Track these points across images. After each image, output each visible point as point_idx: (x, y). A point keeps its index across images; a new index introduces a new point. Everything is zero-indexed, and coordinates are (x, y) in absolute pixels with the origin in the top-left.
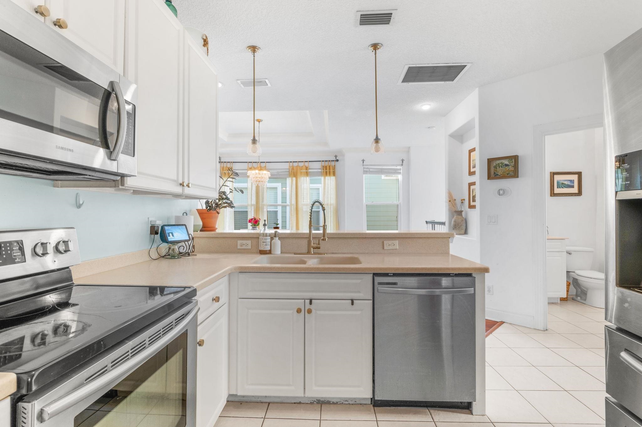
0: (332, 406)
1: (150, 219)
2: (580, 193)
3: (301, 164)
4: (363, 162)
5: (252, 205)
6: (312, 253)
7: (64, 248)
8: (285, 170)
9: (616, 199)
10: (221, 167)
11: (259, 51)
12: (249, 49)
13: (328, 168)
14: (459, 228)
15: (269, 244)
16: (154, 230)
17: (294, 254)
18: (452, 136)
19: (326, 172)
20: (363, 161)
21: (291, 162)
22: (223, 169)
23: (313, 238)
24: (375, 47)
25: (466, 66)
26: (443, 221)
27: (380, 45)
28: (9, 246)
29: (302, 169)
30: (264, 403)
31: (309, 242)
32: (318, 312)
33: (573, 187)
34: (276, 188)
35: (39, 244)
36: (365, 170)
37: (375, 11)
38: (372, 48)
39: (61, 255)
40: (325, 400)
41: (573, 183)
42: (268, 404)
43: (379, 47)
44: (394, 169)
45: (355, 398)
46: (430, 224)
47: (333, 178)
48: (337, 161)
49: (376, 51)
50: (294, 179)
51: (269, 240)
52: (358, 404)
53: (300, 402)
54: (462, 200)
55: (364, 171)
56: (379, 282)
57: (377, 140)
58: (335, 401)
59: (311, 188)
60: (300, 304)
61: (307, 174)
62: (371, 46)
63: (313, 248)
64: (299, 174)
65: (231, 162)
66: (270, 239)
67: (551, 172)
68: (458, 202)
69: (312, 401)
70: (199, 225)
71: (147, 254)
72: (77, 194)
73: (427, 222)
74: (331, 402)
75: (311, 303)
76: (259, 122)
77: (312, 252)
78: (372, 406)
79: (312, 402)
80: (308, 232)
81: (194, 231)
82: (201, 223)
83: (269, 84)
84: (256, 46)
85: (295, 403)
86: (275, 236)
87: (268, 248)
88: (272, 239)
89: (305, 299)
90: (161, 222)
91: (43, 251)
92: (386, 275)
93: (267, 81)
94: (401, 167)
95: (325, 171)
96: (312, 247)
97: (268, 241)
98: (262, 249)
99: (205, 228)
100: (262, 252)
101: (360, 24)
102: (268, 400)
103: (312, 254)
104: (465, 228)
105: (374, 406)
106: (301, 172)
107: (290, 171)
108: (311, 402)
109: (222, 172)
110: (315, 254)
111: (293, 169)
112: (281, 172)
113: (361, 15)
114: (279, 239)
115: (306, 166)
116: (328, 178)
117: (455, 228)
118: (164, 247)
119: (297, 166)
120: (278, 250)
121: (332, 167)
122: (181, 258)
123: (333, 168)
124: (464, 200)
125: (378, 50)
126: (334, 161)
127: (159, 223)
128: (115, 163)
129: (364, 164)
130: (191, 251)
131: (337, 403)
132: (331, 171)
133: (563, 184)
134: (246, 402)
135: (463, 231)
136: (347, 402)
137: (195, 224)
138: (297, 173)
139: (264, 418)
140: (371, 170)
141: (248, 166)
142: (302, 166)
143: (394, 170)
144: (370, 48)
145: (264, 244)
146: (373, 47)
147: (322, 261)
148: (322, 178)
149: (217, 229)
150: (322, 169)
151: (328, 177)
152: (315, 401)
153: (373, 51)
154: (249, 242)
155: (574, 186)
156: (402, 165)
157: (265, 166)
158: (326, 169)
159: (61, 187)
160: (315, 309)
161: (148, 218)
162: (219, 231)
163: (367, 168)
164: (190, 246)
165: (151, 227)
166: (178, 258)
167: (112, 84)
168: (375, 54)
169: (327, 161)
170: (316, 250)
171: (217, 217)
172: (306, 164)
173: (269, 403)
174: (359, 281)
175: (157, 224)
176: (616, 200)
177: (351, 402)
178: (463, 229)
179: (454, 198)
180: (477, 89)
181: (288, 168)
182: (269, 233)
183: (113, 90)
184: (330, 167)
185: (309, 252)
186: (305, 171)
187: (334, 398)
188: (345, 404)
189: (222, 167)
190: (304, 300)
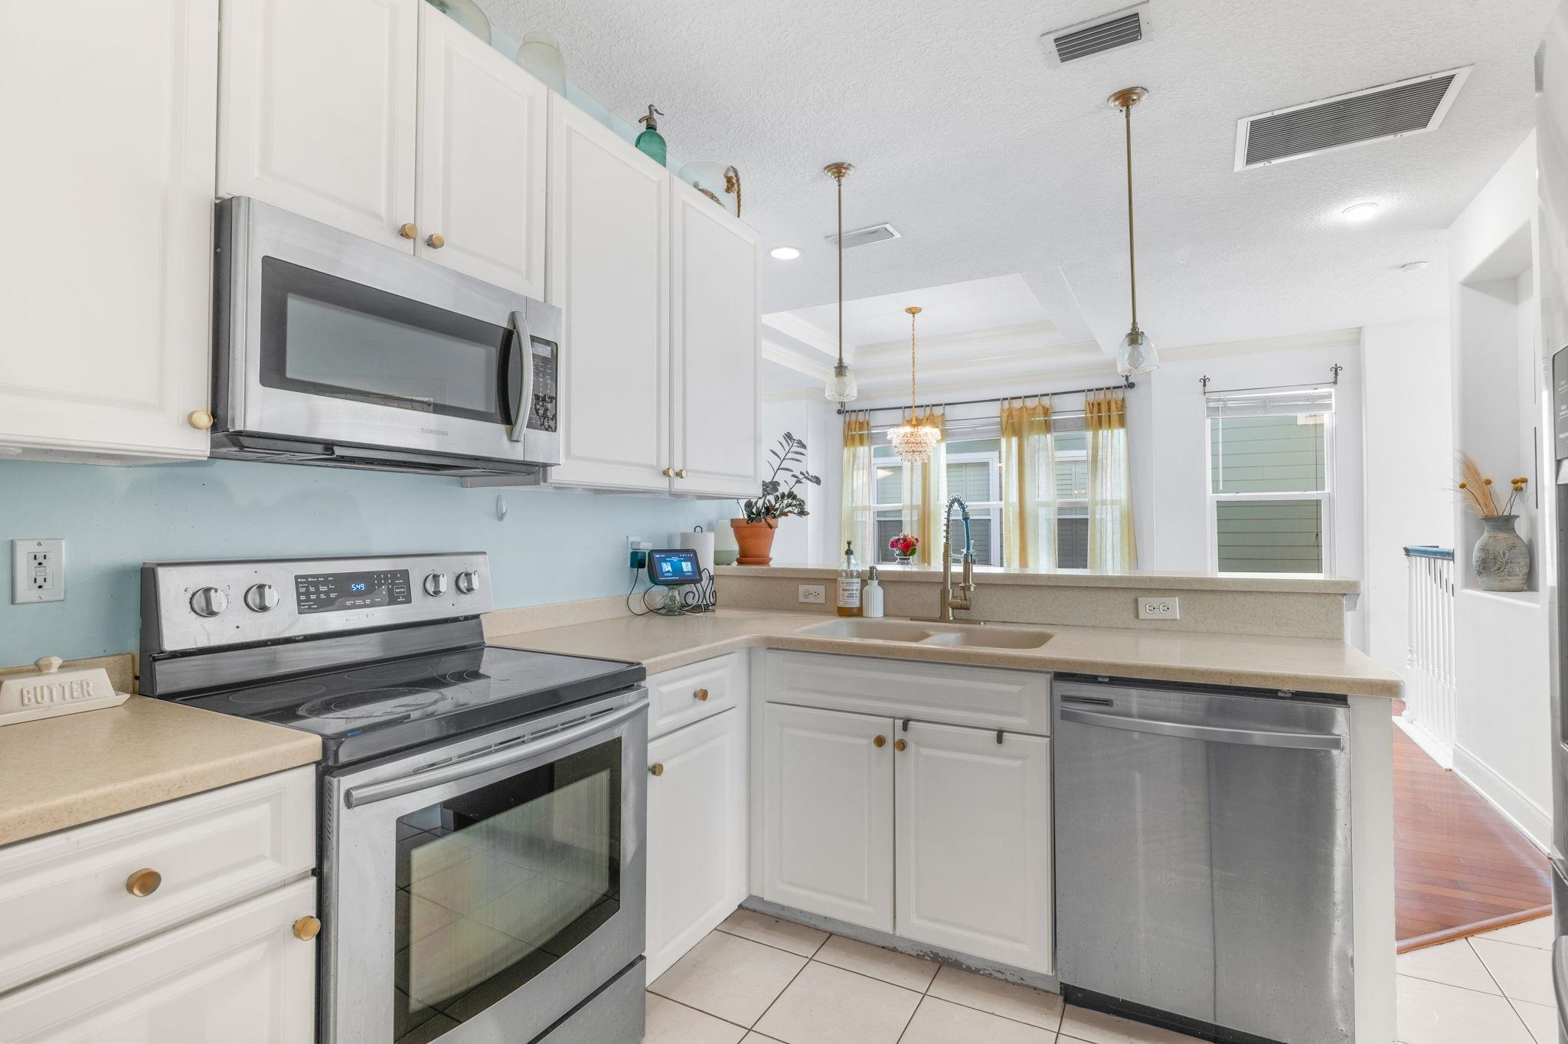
0: (964, 974)
1: (631, 539)
3: (1031, 403)
4: (1204, 385)
5: (912, 507)
6: (951, 618)
7: (466, 584)
8: (990, 420)
9: (1558, 483)
10: (845, 423)
11: (848, 172)
12: (828, 172)
13: (1104, 407)
14: (1499, 569)
15: (858, 595)
16: (638, 560)
17: (911, 620)
18: (1475, 283)
19: (1100, 418)
20: (1205, 381)
21: (1007, 399)
22: (848, 426)
23: (952, 583)
24: (1126, 98)
25: (1452, 77)
26: (1446, 546)
27: (1138, 91)
28: (391, 578)
29: (1033, 415)
30: (822, 931)
31: (944, 593)
32: (924, 751)
34: (985, 465)
35: (431, 576)
36: (1212, 404)
37: (1090, 20)
38: (1117, 103)
39: (463, 596)
40: (949, 958)
42: (828, 935)
43: (1135, 98)
44: (1307, 398)
45: (1020, 970)
46: (1423, 559)
47: (1122, 431)
48: (1131, 386)
49: (1128, 108)
50: (1014, 440)
51: (856, 584)
52: (1028, 986)
53: (895, 948)
54: (1515, 482)
55: (1208, 408)
56: (1063, 694)
57: (1135, 337)
58: (973, 965)
59: (1057, 460)
60: (884, 727)
61: (1048, 426)
62: (1113, 99)
63: (953, 609)
64: (1025, 426)
65: (867, 410)
66: (859, 584)
68: (1502, 489)
69: (921, 951)
70: (732, 552)
71: (625, 603)
72: (498, 496)
73: (1408, 551)
74: (964, 966)
75: (905, 727)
76: (914, 313)
77: (949, 618)
78: (1061, 998)
79: (921, 954)
80: (942, 570)
81: (717, 563)
82: (735, 547)
83: (897, 235)
84: (843, 164)
85: (883, 947)
86: (871, 578)
87: (855, 603)
88: (864, 583)
89: (894, 718)
90: (651, 544)
91: (435, 588)
92: (1092, 679)
93: (888, 226)
94: (1333, 390)
95: (1095, 415)
96: (950, 605)
97: (854, 588)
98: (841, 604)
99: (744, 558)
100: (844, 612)
101: (1063, 60)
102: (830, 928)
103: (950, 622)
104: (1525, 570)
105: (1066, 1000)
106: (1032, 424)
107: (1004, 422)
108: (918, 955)
109: (846, 433)
110: (956, 620)
111: (1010, 415)
112: (982, 426)
113: (1056, 40)
114: (880, 583)
115: (1043, 407)
116: (1104, 434)
117: (1484, 568)
118: (660, 595)
119: (1022, 408)
120: (876, 609)
121: (1116, 403)
122: (684, 614)
123: (1119, 406)
124: (1525, 481)
125: (1133, 104)
126: (1121, 387)
127: (646, 546)
128: (519, 446)
129: (1208, 388)
130: (709, 602)
131: (976, 971)
132: (1114, 413)
134: (788, 921)
135: (1516, 581)
136: (999, 975)
137: (719, 549)
138: (1020, 424)
139: (811, 959)
140: (1230, 404)
141: (904, 417)
142: (1035, 408)
143: (1308, 400)
144: (1112, 105)
145: (846, 593)
146: (1121, 100)
147: (969, 640)
148: (1089, 434)
149: (771, 559)
150: (1088, 411)
151: (1105, 432)
152: (926, 954)
153: (1121, 111)
154: (821, 589)
156: (1335, 383)
157: (943, 414)
158: (1099, 411)
159: (471, 487)
160: (915, 743)
161: (627, 537)
162: (774, 564)
163: (1219, 400)
164: (705, 593)
165: (632, 553)
166: (680, 614)
167: (513, 317)
168: (1128, 116)
169: (1102, 389)
170: (963, 613)
171: (771, 537)
172: (1046, 401)
173: (831, 934)
174: (1015, 689)
175: (641, 548)
176: (1557, 485)
177: (1010, 978)
178: (1517, 575)
179: (1485, 475)
180: (1534, 132)
181: (999, 415)
182: (857, 571)
183: (515, 327)
184: (1109, 403)
185: (943, 618)
186: (1042, 418)
187: (970, 957)
188: (995, 978)
189: (847, 422)
190: (892, 720)
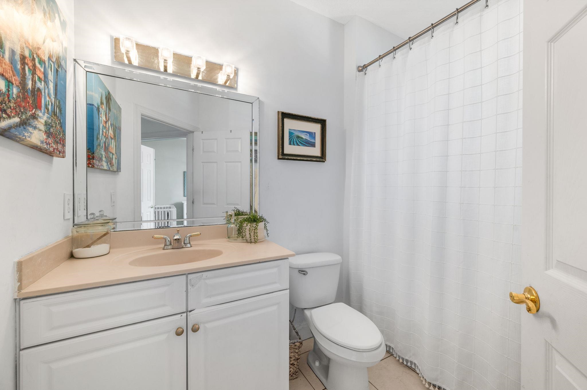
2: (322, 158)
33: (313, 145)
41: (314, 138)
67: (278, 112)
133: (298, 137)
155: (315, 143)
